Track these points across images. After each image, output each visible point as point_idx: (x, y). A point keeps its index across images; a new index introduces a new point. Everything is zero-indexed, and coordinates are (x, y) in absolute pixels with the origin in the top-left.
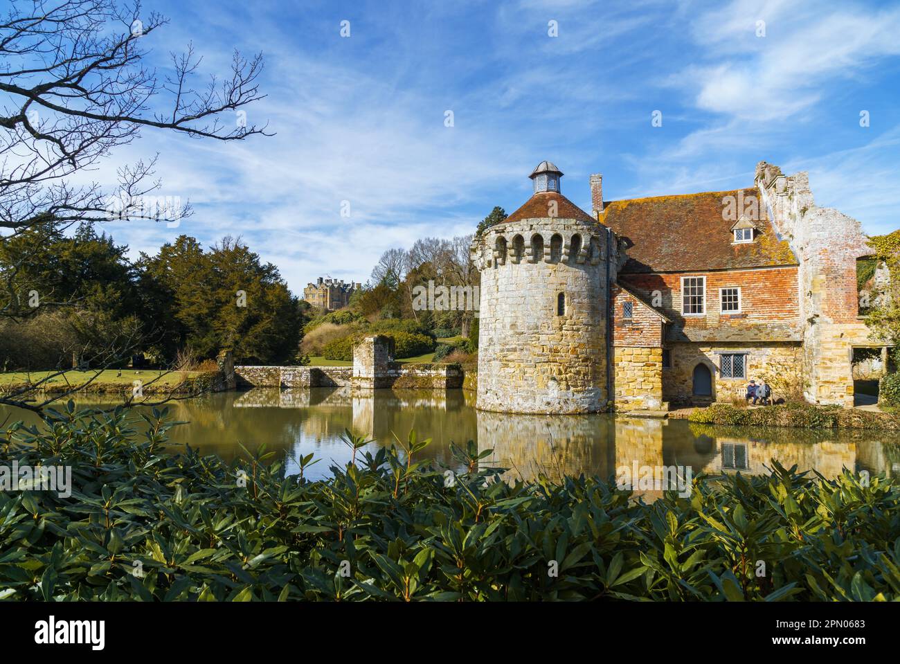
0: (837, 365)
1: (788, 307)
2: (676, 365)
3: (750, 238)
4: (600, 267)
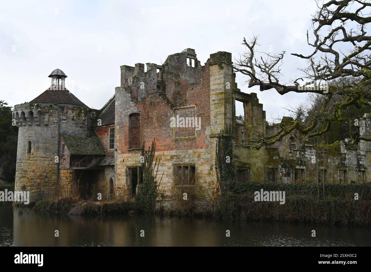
4: (52, 126)
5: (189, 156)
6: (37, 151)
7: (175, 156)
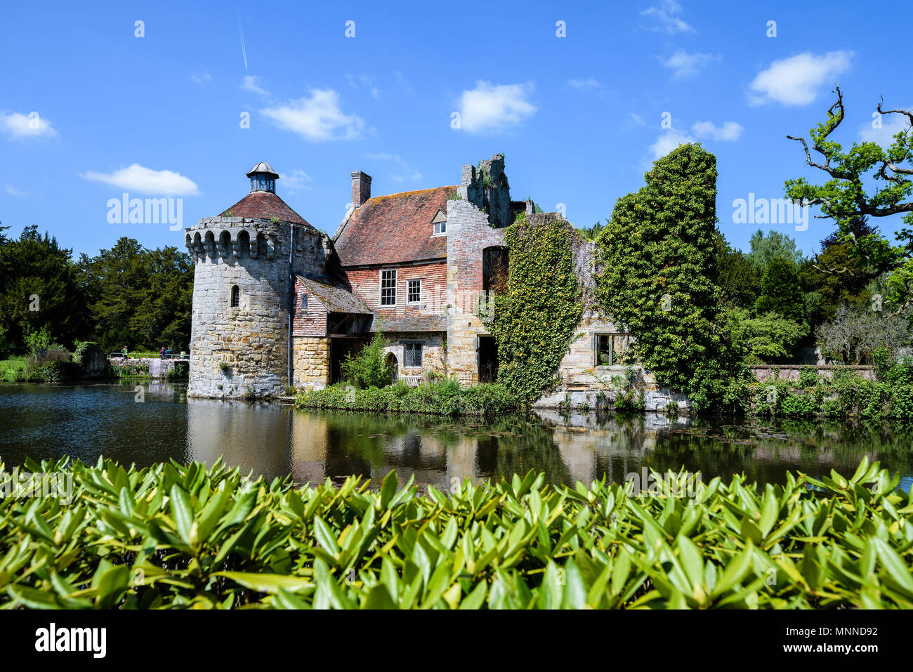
0: (465, 353)
4: (279, 261)
6: (254, 304)
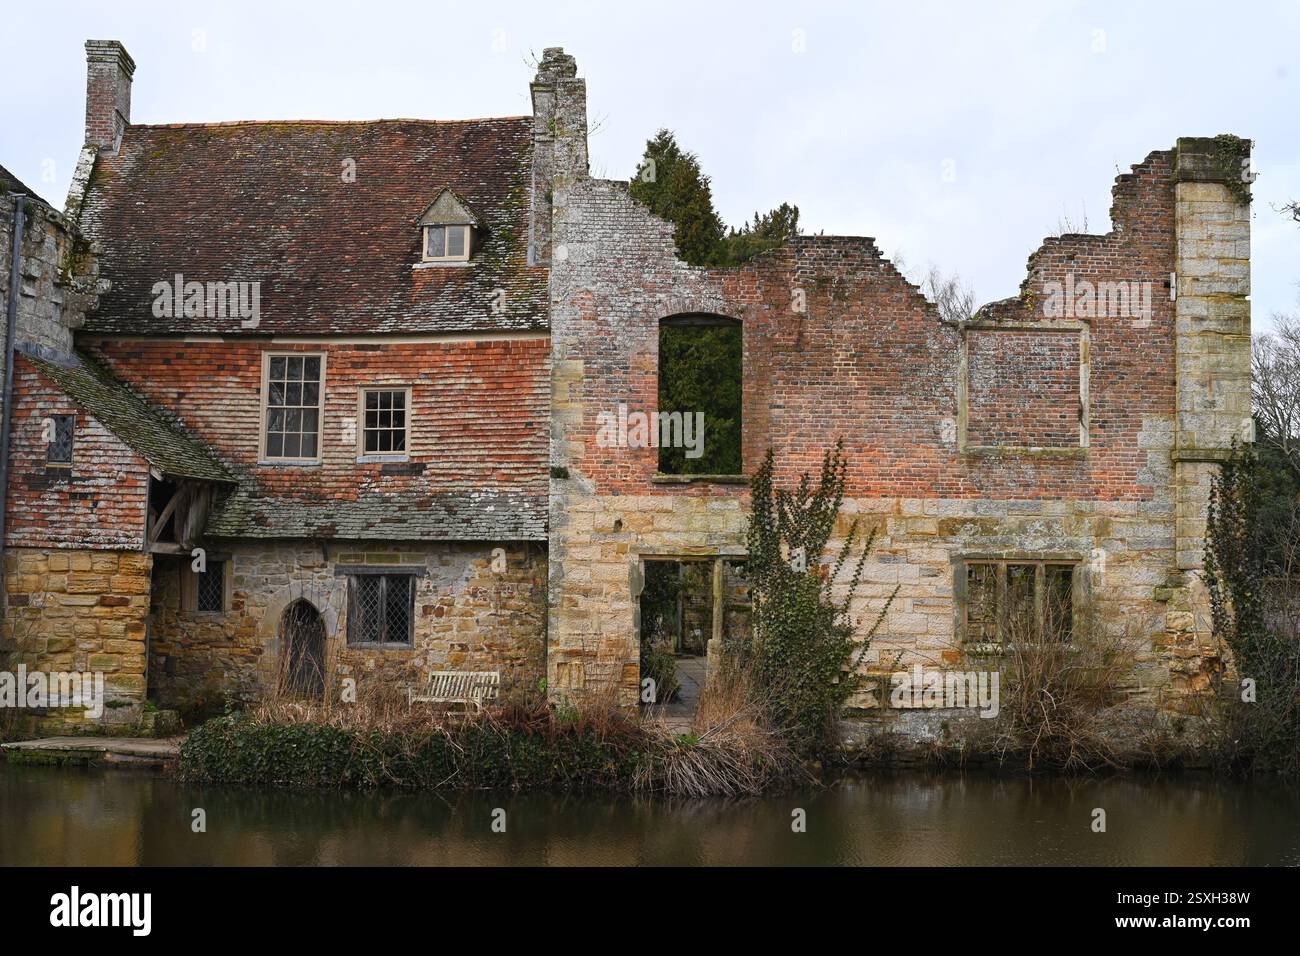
0: (604, 607)
1: (524, 447)
2: (237, 606)
3: (462, 254)
5: (1049, 528)
7: (964, 521)
